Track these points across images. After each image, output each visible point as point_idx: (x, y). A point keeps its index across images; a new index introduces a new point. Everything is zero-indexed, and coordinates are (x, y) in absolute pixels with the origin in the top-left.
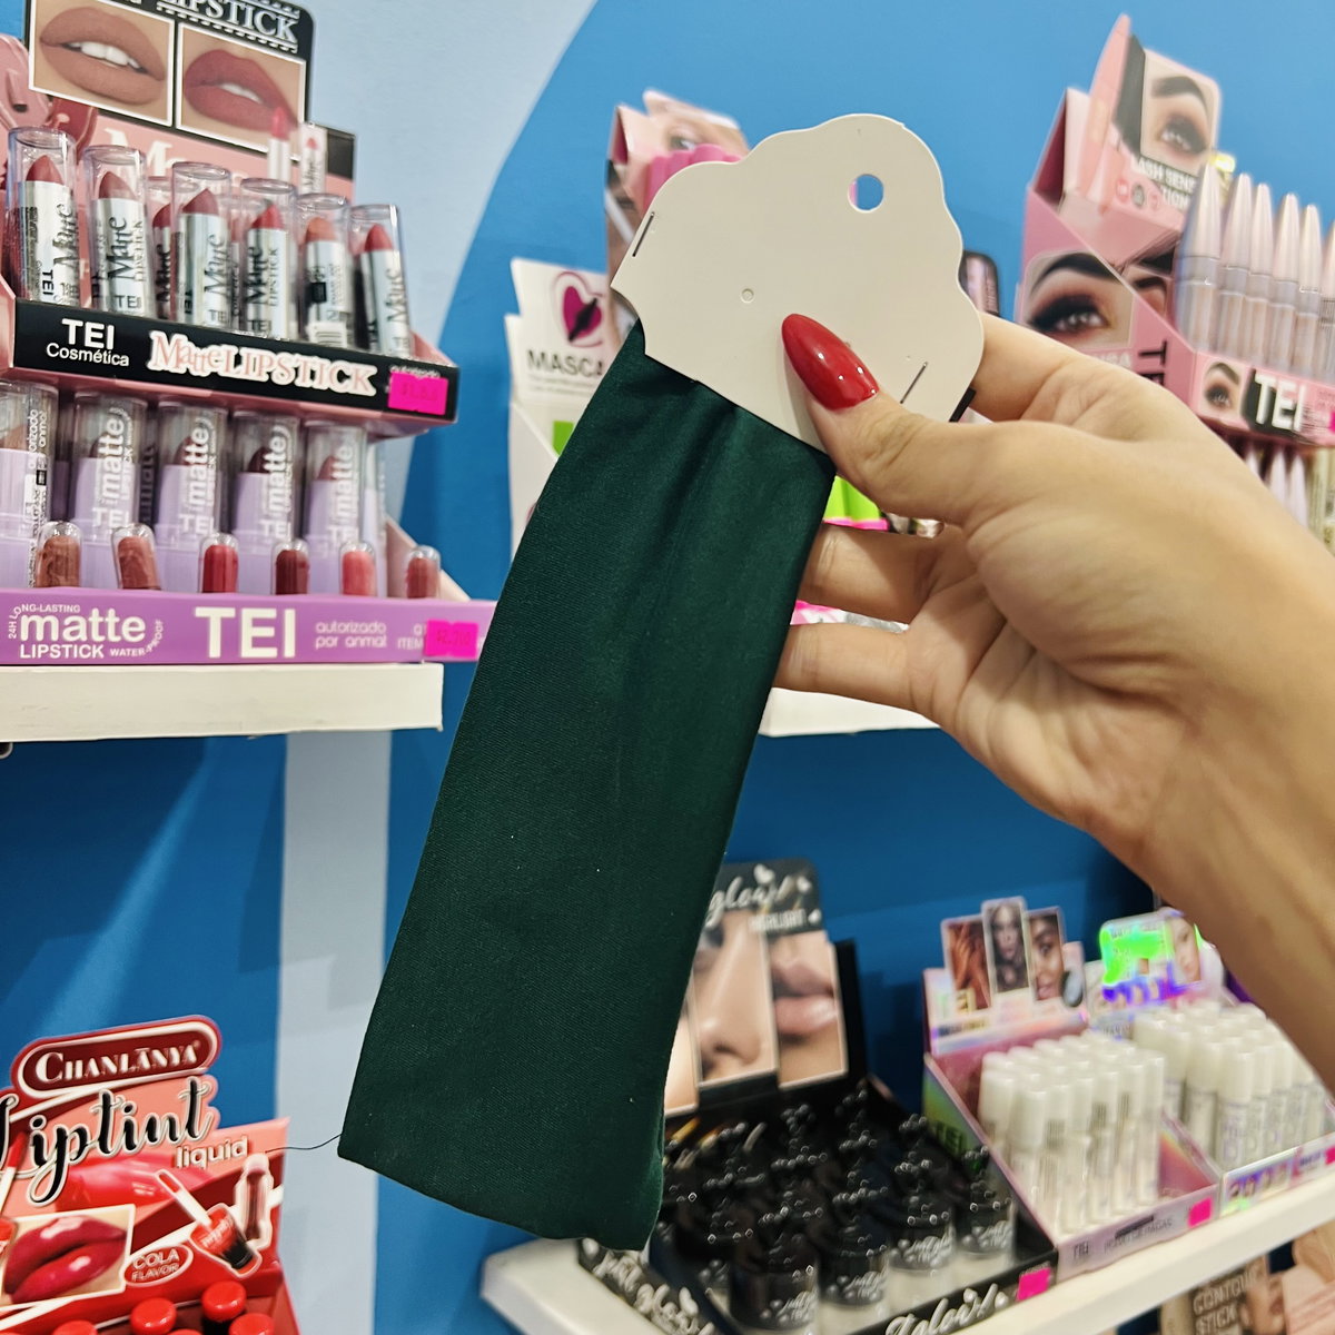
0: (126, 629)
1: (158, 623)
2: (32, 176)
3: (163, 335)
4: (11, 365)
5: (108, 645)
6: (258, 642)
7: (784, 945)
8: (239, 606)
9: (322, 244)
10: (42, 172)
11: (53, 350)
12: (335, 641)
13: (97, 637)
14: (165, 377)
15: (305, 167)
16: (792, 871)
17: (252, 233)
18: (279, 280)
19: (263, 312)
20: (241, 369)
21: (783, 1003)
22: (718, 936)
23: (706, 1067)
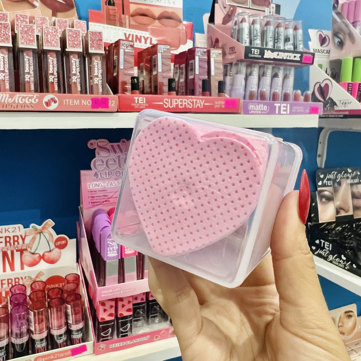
0: (264, 108)
1: (269, 107)
2: (242, 22)
3: (266, 51)
4: (243, 59)
5: (261, 111)
6: (284, 111)
7: (355, 186)
8: (281, 103)
9: (288, 30)
10: (244, 21)
11: (250, 55)
12: (295, 110)
13: (260, 110)
14: (267, 59)
15: (272, 13)
16: (356, 170)
17: (277, 29)
18: (282, 38)
19: (279, 45)
20: (278, 56)
21: (354, 199)
22: (340, 184)
23: (338, 212)
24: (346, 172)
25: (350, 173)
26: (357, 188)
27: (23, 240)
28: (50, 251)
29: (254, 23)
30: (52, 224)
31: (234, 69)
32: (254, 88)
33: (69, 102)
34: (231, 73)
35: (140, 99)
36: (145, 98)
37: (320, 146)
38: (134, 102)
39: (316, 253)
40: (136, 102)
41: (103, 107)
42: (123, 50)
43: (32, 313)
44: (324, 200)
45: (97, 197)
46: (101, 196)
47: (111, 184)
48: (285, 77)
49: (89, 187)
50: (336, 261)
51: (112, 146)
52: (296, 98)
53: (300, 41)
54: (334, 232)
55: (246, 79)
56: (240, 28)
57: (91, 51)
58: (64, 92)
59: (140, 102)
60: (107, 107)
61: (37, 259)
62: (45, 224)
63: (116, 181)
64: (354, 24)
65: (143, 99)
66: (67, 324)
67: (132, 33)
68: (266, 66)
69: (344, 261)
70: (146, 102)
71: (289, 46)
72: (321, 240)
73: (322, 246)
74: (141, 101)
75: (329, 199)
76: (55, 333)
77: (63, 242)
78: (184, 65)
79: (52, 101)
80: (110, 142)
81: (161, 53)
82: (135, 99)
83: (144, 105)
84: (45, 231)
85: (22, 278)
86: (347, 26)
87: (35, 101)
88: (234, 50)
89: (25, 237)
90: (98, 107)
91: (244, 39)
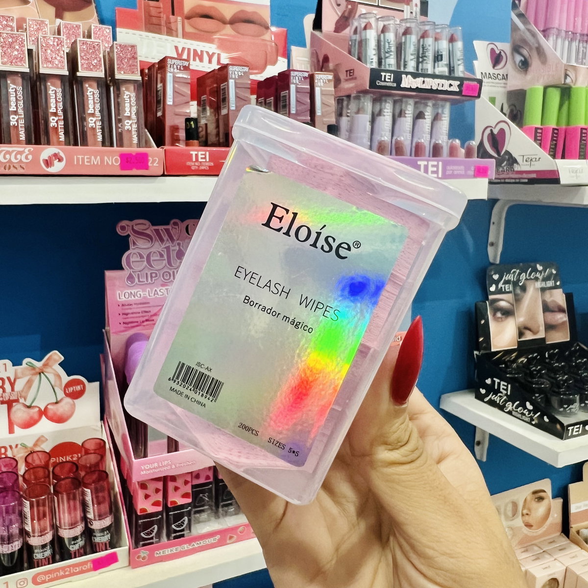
2: (365, 28)
3: (405, 76)
4: (368, 88)
6: (433, 172)
7: (547, 292)
8: (428, 161)
9: (440, 42)
10: (368, 26)
11: (378, 83)
12: (451, 172)
14: (405, 89)
15: (414, 14)
16: (550, 267)
17: (422, 40)
18: (430, 55)
19: (425, 66)
20: (424, 85)
21: (547, 314)
22: (524, 289)
23: (521, 334)
24: (535, 270)
25: (540, 272)
26: (551, 296)
27: (12, 385)
28: (57, 403)
29: (384, 30)
30: (61, 358)
31: (353, 106)
32: (386, 137)
33: (83, 159)
34: (349, 111)
35: (200, 155)
36: (207, 153)
37: (492, 228)
38: (191, 160)
39: (487, 399)
40: (194, 159)
41: (138, 168)
42: (171, 75)
43: (27, 503)
44: (499, 315)
45: (132, 313)
46: (139, 313)
47: (156, 293)
48: (436, 118)
49: (120, 298)
50: (517, 411)
51: (157, 231)
52: (452, 151)
53: (459, 60)
54: (515, 365)
55: (373, 121)
56: (363, 38)
57: (118, 76)
58: (76, 144)
59: (200, 160)
60: (146, 167)
61: (36, 416)
62: (48, 359)
63: (164, 288)
64: (546, 32)
65: (205, 155)
66: (85, 519)
67: (187, 46)
68: (404, 100)
69: (530, 411)
70: (210, 160)
71: (442, 69)
72: (495, 379)
73: (496, 388)
74: (202, 158)
75: (508, 313)
76: (66, 534)
77: (78, 388)
78: (272, 98)
79: (56, 159)
80: (153, 224)
81: (235, 79)
82: (192, 154)
83: (207, 164)
84: (49, 370)
85: (11, 447)
86: (534, 35)
87: (26, 158)
88: (353, 74)
89: (15, 380)
90: (131, 169)
91: (370, 56)
